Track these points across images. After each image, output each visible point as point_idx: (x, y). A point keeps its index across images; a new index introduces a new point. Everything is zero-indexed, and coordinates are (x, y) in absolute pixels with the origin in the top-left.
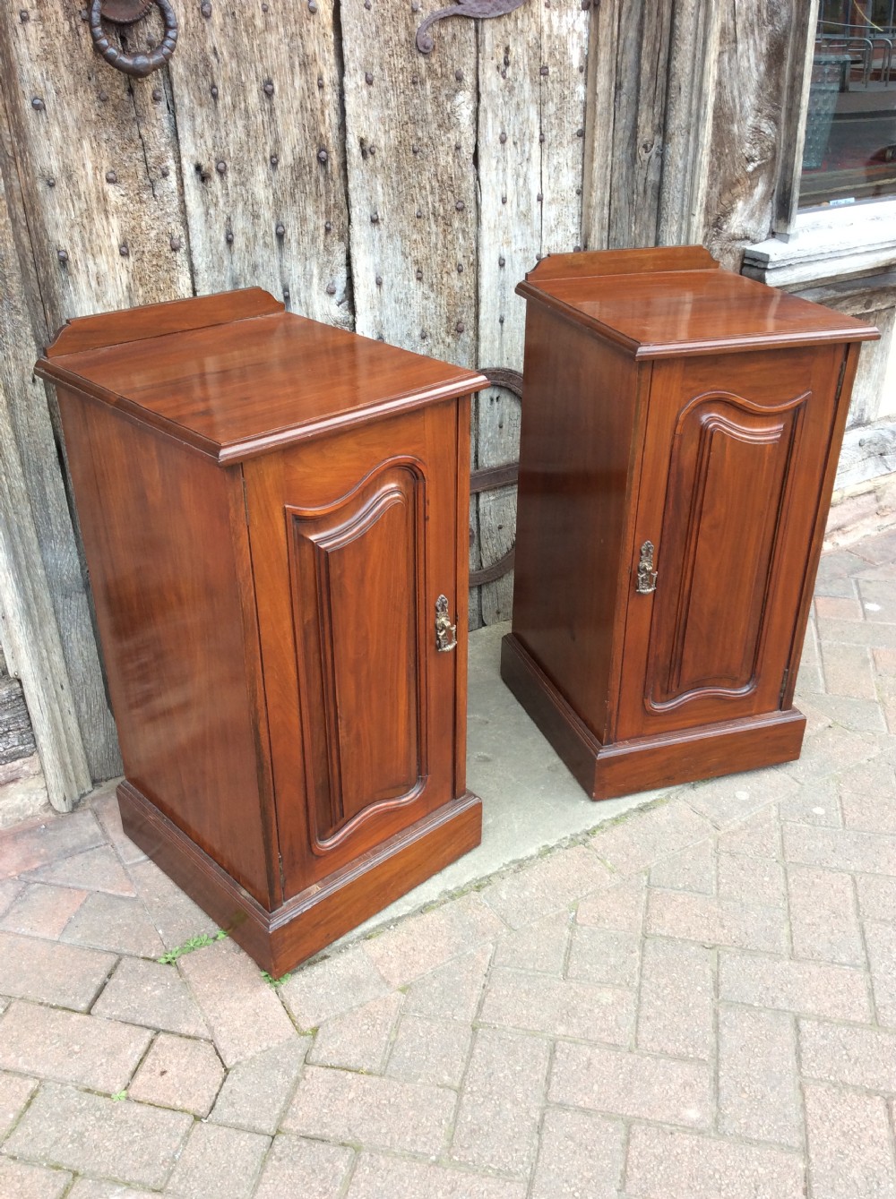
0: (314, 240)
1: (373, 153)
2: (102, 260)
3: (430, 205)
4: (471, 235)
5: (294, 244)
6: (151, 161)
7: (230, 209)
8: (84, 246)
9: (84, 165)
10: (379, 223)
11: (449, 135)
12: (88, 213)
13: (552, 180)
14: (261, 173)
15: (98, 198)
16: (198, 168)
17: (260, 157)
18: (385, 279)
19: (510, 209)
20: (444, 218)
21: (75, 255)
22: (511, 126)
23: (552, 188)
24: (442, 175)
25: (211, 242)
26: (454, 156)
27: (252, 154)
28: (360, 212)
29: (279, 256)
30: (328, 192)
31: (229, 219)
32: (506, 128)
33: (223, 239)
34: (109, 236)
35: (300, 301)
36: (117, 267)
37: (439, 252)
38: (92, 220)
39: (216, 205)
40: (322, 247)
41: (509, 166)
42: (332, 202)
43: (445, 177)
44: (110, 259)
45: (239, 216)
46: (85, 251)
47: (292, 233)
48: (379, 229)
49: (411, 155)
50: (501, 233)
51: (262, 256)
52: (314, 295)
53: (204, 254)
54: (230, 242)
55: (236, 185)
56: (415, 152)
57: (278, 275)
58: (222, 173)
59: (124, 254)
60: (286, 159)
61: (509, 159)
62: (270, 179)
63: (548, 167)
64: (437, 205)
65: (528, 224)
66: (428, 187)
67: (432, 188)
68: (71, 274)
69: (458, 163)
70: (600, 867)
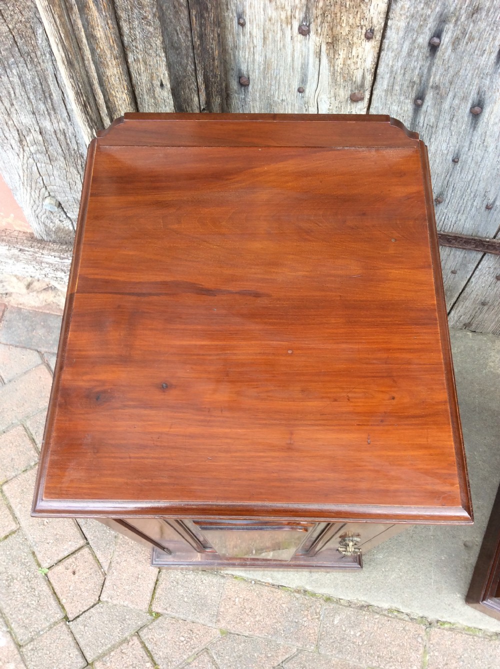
70: (419, 656)
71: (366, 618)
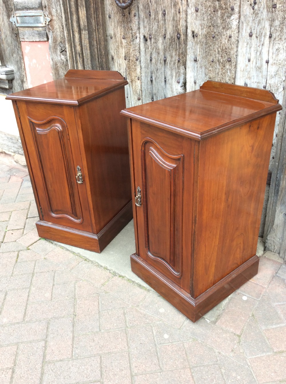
0: (174, 64)
1: (197, 36)
2: (121, 60)
3: (217, 58)
4: (233, 72)
5: (169, 64)
6: (133, 33)
7: (152, 50)
8: (117, 55)
9: (118, 33)
10: (197, 61)
11: (227, 32)
12: (118, 47)
13: (274, 55)
14: (161, 40)
15: (121, 43)
16: (144, 37)
17: (161, 35)
18: (197, 82)
19: (252, 65)
20: (222, 64)
21: (115, 58)
22: (255, 30)
23: (274, 58)
24: (222, 47)
25: (146, 60)
26: (228, 40)
27: (159, 34)
28: (190, 57)
29: (164, 67)
30: (180, 48)
31: (151, 53)
32: (253, 30)
33: (149, 59)
34: (122, 54)
35: (169, 83)
36: (124, 62)
37: (219, 76)
38: (119, 49)
39: (148, 48)
40: (177, 67)
41: (253, 46)
42: (181, 52)
43: (224, 48)
44: (122, 60)
45: (154, 53)
46: (117, 57)
47: (168, 60)
48: (197, 64)
49: (212, 38)
50: (246, 73)
51: (159, 66)
52: (173, 82)
53: (144, 63)
54: (151, 60)
55: (154, 43)
56: (213, 38)
57: (163, 73)
58: (150, 39)
59: (125, 59)
60: (168, 36)
61: (253, 43)
62: (163, 42)
63: (272, 48)
64: (220, 58)
65: (260, 72)
66: (217, 51)
67: (218, 51)
68: (114, 62)
69: (230, 43)
70: (104, 281)
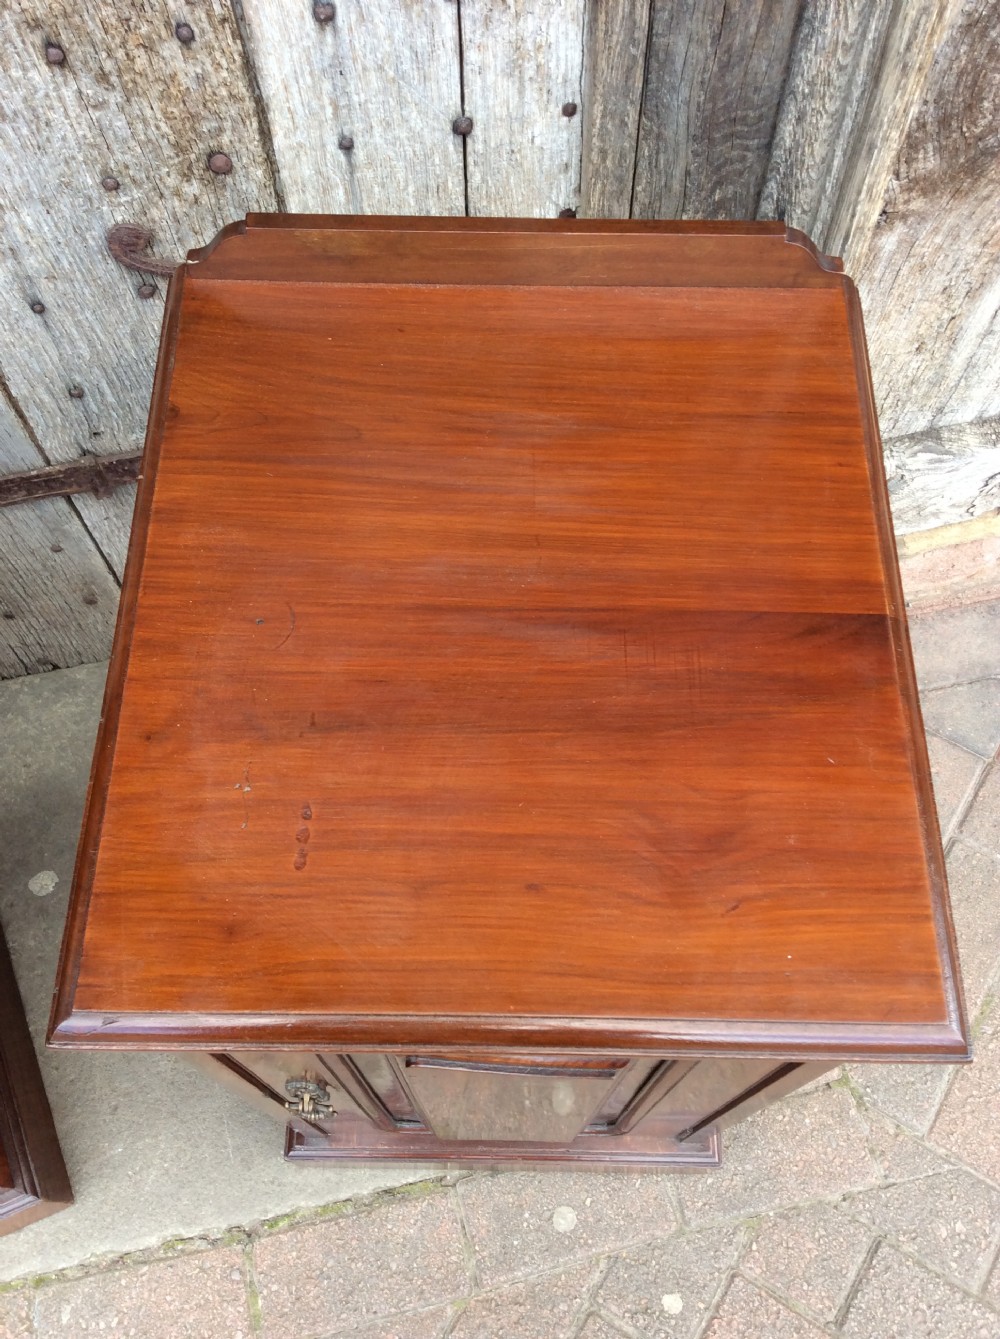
70: (241, 1309)
71: (123, 1282)
